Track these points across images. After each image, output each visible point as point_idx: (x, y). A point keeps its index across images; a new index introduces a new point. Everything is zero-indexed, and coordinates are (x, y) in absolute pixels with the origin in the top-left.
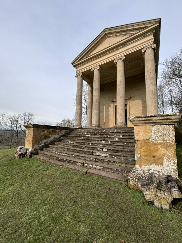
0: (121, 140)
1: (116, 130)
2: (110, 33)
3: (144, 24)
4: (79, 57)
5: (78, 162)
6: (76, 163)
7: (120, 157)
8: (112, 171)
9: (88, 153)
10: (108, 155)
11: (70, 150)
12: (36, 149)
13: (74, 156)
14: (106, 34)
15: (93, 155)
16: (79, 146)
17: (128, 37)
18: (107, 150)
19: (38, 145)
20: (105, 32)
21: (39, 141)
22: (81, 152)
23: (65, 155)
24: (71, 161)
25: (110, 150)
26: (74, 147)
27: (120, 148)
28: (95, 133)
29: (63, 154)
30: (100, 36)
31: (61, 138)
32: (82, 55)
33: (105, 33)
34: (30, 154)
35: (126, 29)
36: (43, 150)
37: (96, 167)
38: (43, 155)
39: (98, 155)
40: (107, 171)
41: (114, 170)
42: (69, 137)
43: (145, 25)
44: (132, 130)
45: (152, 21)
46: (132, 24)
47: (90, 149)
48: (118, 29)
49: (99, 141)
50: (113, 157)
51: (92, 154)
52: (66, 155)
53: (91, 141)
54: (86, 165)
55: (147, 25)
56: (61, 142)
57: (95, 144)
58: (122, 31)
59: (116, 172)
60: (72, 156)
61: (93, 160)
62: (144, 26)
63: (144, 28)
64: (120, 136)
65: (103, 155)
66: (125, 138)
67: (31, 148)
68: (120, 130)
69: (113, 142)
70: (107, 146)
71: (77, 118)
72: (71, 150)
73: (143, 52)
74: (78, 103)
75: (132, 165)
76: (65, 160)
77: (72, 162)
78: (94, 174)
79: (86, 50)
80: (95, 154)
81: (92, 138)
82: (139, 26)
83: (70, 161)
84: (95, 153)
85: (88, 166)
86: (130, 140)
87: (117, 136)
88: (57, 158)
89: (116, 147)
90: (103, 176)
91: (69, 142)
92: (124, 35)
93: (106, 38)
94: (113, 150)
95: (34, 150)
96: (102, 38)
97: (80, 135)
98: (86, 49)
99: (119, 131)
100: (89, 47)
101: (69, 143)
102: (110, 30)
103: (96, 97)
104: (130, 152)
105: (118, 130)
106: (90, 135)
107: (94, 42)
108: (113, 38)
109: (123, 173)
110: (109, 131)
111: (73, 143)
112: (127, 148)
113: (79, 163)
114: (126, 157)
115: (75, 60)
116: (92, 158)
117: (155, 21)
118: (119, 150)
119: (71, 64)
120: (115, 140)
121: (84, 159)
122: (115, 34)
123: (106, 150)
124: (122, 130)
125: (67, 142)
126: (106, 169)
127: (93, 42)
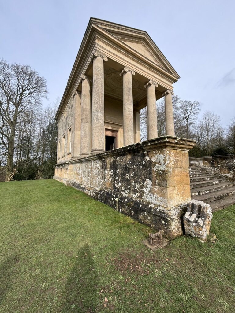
2: (148, 44)
3: (173, 71)
14: (143, 39)
20: (144, 35)
30: (140, 33)
32: (113, 28)
35: (162, 59)
45: (176, 74)
48: (157, 50)
63: (171, 73)
73: (167, 93)
82: (170, 68)
93: (141, 43)
96: (139, 38)
102: (150, 41)
117: (178, 76)
119: (91, 18)
122: (151, 51)
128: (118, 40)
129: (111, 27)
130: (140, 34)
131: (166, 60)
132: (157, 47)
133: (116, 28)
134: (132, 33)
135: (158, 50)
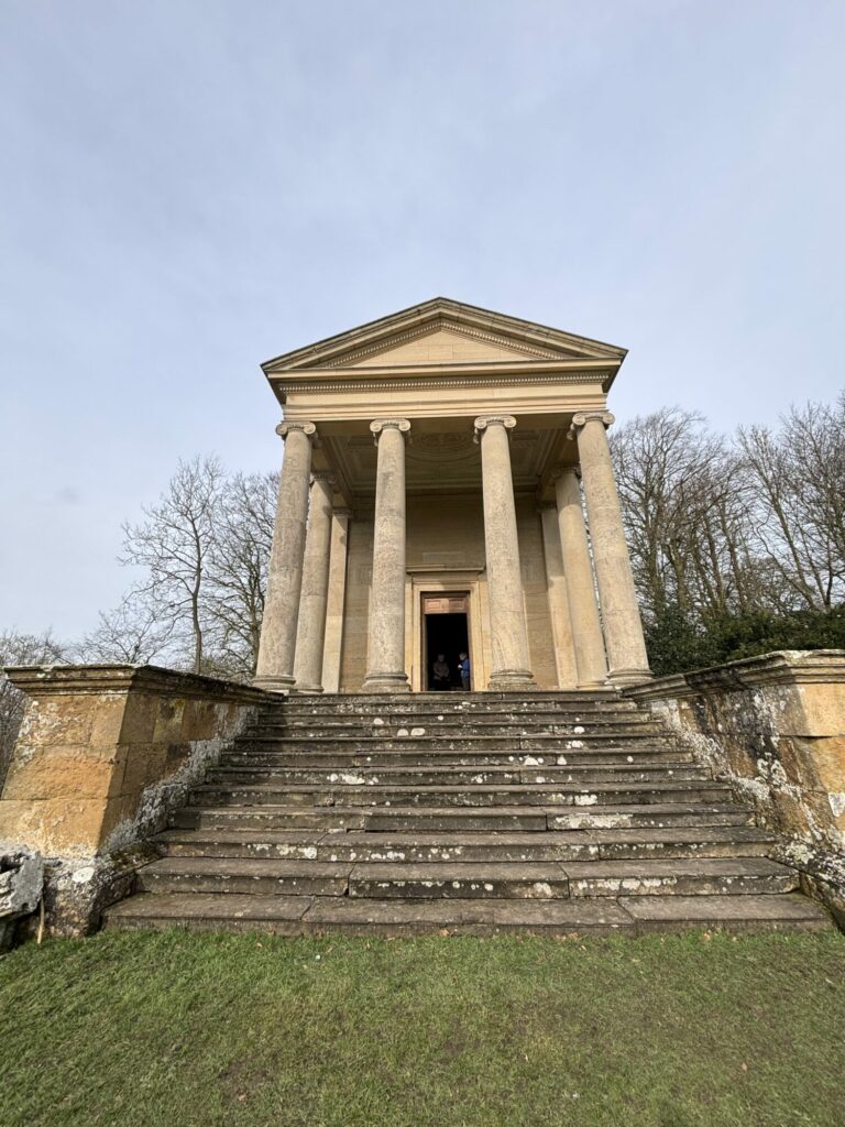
0: (596, 748)
1: (529, 703)
2: (458, 321)
3: (581, 345)
4: (310, 352)
5: (530, 883)
6: (517, 891)
7: (680, 821)
8: (721, 890)
9: (518, 826)
10: (625, 817)
11: (396, 825)
12: (120, 854)
13: (464, 854)
14: (441, 317)
15: (548, 830)
16: (432, 793)
17: (531, 362)
18: (594, 797)
19: (133, 820)
20: (438, 307)
21: (142, 790)
22: (476, 824)
23: (391, 855)
24: (481, 883)
25: (610, 793)
26: (394, 804)
27: (631, 780)
28: (437, 721)
29: (378, 856)
30: (419, 313)
31: (236, 759)
32: (325, 350)
33: (437, 311)
34: (96, 901)
35: (522, 333)
36: (162, 857)
37: (642, 884)
38: (205, 886)
39: (577, 827)
40: (698, 895)
41: (729, 881)
42: (285, 747)
43: (581, 347)
44: (593, 702)
45: (603, 347)
46: (542, 329)
47: (505, 806)
48: (493, 320)
49: (511, 759)
50: (649, 823)
51: (543, 828)
52: (402, 856)
53: (463, 762)
54: (582, 885)
55: (587, 352)
56: (259, 781)
57: (507, 776)
58: (504, 331)
59: (740, 891)
60: (446, 857)
61: (589, 854)
62: (578, 349)
63: (579, 356)
64: (573, 729)
65: (601, 826)
66: (608, 739)
67: (93, 851)
68: (546, 702)
69: (578, 759)
70: (570, 778)
71: (274, 637)
72: (401, 823)
73: (575, 425)
74: (287, 556)
75: (762, 846)
76: (429, 884)
77: (489, 887)
78: (681, 921)
79: (352, 338)
80: (560, 824)
81: (451, 747)
82: (564, 342)
83: (473, 887)
84: (559, 820)
85: (596, 889)
86: (629, 743)
87: (563, 731)
88: (359, 890)
89: (611, 777)
90: (723, 921)
91: (333, 778)
92: (511, 349)
93: (439, 329)
94: (622, 793)
95: (112, 864)
96: (423, 322)
97: (354, 731)
98: (352, 334)
99: (541, 705)
100: (365, 333)
101: (328, 783)
102: (462, 311)
103: (395, 547)
104: (695, 794)
105: (536, 703)
106: (421, 731)
107: (390, 323)
108: (467, 342)
109: (766, 886)
110: (496, 706)
111: (361, 781)
112: (657, 777)
113: (538, 885)
114: (705, 817)
115: (290, 357)
116: (578, 848)
117: (612, 349)
118: (648, 792)
119: (262, 365)
120: (569, 747)
121: (530, 858)
122: (476, 332)
123: (593, 799)
124: (556, 702)
125: (313, 779)
126: (692, 886)
127: (388, 320)
128: (337, 370)
129: (318, 353)
130: (419, 315)
131: (536, 328)
132: (491, 312)
133: (334, 347)
134: (389, 329)
135: (497, 317)
